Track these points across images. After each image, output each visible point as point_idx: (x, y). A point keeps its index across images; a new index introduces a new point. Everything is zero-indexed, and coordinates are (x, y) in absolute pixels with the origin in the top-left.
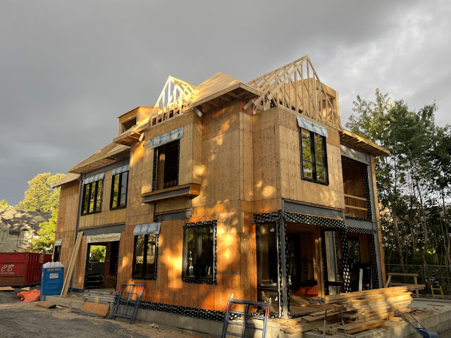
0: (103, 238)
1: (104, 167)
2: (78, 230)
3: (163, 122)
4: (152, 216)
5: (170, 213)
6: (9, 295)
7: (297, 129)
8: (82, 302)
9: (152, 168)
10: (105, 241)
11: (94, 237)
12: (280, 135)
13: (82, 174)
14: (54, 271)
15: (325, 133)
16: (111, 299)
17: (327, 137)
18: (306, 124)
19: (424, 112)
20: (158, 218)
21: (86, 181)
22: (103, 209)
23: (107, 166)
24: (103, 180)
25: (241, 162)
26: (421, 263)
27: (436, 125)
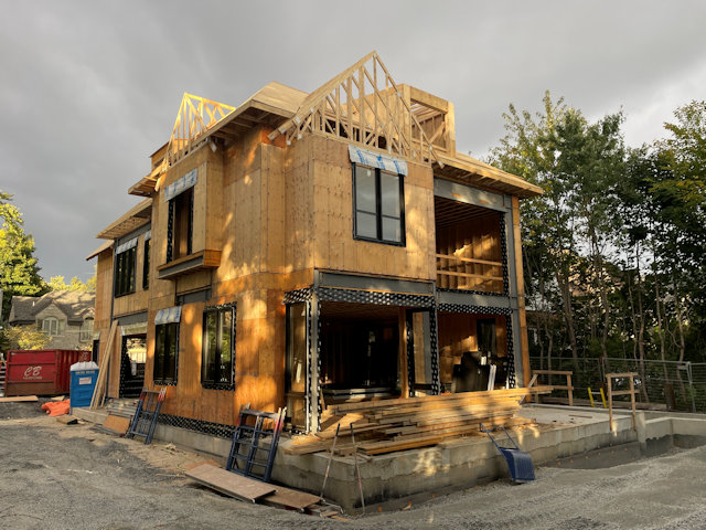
0: (137, 329)
1: (137, 229)
2: (113, 319)
3: (179, 161)
4: (173, 298)
5: (192, 293)
6: (30, 408)
7: (349, 165)
8: (106, 415)
9: (167, 230)
10: (139, 332)
11: (128, 327)
12: (316, 176)
13: (115, 239)
14: (85, 374)
15: (404, 169)
16: (132, 412)
17: (406, 174)
18: (365, 156)
19: (605, 125)
20: (181, 300)
21: (120, 249)
22: (137, 289)
23: (141, 227)
24: (135, 247)
25: (264, 219)
26: (599, 355)
27: (626, 145)
